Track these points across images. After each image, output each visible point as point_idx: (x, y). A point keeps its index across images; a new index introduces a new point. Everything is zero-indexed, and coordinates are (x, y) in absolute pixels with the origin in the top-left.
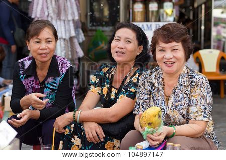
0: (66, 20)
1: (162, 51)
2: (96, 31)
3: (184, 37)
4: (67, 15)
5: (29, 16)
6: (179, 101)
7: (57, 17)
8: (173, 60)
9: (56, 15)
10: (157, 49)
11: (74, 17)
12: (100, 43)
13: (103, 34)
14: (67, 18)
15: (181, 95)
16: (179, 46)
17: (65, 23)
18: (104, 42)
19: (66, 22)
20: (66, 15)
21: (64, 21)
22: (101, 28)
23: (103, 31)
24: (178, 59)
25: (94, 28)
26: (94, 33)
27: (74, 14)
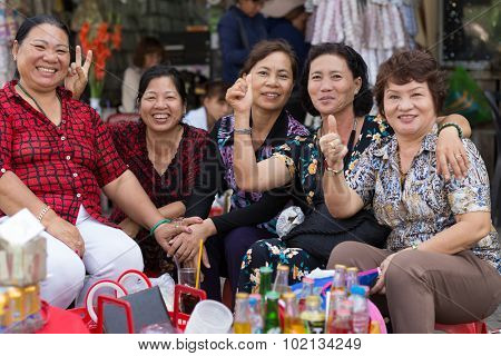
0: (380, 47)
1: (395, 97)
2: (452, 69)
3: (431, 73)
4: (382, 38)
5: (307, 40)
6: (422, 179)
7: (362, 42)
8: (414, 112)
9: (359, 40)
10: (387, 94)
11: (396, 42)
12: (457, 94)
13: (468, 75)
14: (382, 44)
15: (426, 169)
16: (423, 88)
17: (376, 55)
18: (466, 93)
19: (379, 53)
20: (380, 39)
21: (376, 50)
22: (464, 64)
23: (468, 70)
24: (421, 111)
25: (450, 64)
26: (451, 74)
27: (396, 37)
